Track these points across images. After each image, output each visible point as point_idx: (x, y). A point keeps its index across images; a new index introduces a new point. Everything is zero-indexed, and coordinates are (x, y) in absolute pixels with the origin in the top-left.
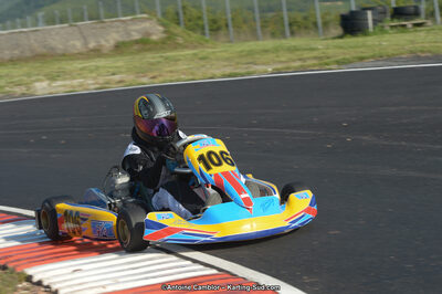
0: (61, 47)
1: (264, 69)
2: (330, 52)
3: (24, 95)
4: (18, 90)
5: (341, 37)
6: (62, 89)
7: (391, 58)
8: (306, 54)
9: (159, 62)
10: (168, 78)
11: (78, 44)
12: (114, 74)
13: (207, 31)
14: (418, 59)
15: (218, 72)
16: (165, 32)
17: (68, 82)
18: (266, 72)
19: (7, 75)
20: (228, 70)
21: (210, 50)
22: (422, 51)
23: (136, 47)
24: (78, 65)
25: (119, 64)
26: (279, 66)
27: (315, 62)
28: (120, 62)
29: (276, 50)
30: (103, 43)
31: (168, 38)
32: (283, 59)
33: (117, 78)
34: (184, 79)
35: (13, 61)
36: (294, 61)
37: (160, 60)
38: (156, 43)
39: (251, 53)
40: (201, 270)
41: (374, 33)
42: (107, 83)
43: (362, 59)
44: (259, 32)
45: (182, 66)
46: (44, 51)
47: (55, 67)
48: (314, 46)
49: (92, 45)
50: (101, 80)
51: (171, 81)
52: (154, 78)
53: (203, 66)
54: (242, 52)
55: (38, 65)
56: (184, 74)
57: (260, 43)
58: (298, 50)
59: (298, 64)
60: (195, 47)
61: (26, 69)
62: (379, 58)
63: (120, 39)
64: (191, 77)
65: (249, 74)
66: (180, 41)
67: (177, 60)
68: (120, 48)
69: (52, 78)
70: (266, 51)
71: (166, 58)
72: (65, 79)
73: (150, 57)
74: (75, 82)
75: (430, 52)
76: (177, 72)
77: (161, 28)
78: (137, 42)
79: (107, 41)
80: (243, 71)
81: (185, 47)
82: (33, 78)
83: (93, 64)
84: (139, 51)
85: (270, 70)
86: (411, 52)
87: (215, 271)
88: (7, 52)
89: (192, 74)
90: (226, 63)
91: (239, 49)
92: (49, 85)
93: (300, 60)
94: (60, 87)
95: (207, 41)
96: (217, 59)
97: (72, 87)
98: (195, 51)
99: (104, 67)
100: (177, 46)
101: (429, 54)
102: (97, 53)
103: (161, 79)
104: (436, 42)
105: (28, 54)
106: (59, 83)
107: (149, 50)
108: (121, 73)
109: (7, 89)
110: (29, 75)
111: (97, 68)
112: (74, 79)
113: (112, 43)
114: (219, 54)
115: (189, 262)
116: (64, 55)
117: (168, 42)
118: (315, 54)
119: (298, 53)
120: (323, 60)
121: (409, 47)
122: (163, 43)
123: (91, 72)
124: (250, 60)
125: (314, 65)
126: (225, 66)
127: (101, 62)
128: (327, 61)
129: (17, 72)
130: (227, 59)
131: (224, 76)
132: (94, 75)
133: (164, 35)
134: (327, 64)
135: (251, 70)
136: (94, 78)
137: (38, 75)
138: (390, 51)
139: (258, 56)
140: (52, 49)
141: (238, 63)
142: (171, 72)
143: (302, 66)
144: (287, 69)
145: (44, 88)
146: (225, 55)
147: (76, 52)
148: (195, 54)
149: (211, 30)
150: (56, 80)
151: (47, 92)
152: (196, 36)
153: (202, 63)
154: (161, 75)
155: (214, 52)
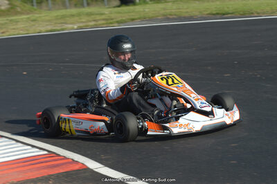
1: (72, 27)
2: (113, 16)
5: (119, 6)
7: (151, 19)
8: (98, 17)
9: (6, 23)
10: (12, 33)
13: (35, 4)
14: (168, 19)
15: (43, 29)
16: (9, 4)
18: (73, 29)
20: (49, 28)
21: (38, 15)
22: (170, 15)
26: (81, 25)
27: (103, 22)
29: (79, 15)
31: (12, 8)
32: (83, 20)
34: (22, 34)
36: (90, 21)
37: (7, 21)
38: (3, 11)
39: (63, 17)
40: (37, 152)
41: (140, 4)
43: (133, 20)
44: (67, 4)
45: (20, 25)
48: (102, 12)
51: (14, 35)
52: (3, 33)
53: (34, 25)
54: (57, 16)
56: (22, 30)
57: (68, 10)
58: (93, 15)
59: (93, 23)
60: (28, 14)
62: (144, 19)
64: (26, 32)
65: (63, 30)
66: (19, 10)
67: (17, 22)
70: (73, 16)
71: (11, 21)
75: (175, 15)
76: (17, 29)
77: (7, 2)
80: (59, 28)
81: (21, 13)
85: (76, 27)
86: (164, 15)
87: (46, 152)
89: (27, 30)
90: (48, 23)
91: (56, 15)
93: (94, 21)
95: (35, 10)
96: (42, 21)
98: (28, 16)
100: (17, 13)
101: (175, 17)
103: (8, 33)
104: (179, 9)
114: (43, 18)
115: (29, 147)
117: (11, 10)
118: (103, 17)
119: (93, 16)
120: (109, 21)
121: (162, 12)
122: (8, 11)
124: (63, 21)
125: (103, 24)
126: (47, 25)
128: (111, 21)
130: (49, 21)
131: (47, 31)
133: (9, 6)
134: (111, 23)
135: (64, 27)
138: (151, 15)
139: (68, 19)
141: (56, 23)
142: (14, 29)
143: (95, 25)
144: (86, 27)
146: (47, 18)
148: (28, 18)
149: (37, 3)
152: (28, 6)
153: (33, 23)
154: (7, 31)
155: (40, 17)
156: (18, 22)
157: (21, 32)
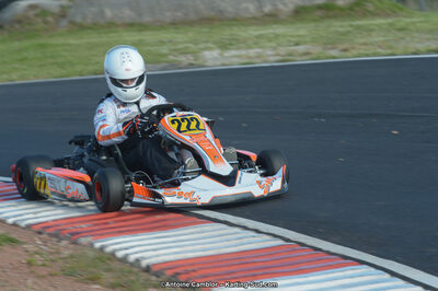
0: (230, 9)
3: (191, 65)
4: (184, 59)
6: (236, 60)
9: (350, 32)
10: (362, 52)
11: (252, 7)
12: (297, 44)
15: (421, 47)
17: (243, 52)
19: (170, 41)
20: (433, 45)
21: (408, 20)
23: (319, 13)
24: (253, 31)
25: (302, 32)
28: (303, 30)
30: (281, 6)
31: (357, 4)
33: (301, 49)
34: (382, 54)
35: (175, 24)
37: (351, 29)
38: (341, 9)
42: (290, 55)
45: (377, 38)
46: (213, 14)
47: (226, 33)
49: (268, 9)
50: (283, 50)
51: (367, 55)
52: (345, 50)
53: (402, 38)
55: (206, 30)
56: (380, 47)
60: (388, 16)
61: (191, 35)
63: (301, 4)
64: (389, 52)
66: (370, 7)
67: (369, 30)
68: (299, 13)
69: (224, 46)
71: (359, 28)
72: (239, 49)
73: (338, 26)
74: (252, 52)
76: (371, 44)
78: (320, 7)
79: (285, 4)
81: (374, 15)
82: (202, 46)
83: (271, 31)
84: (323, 18)
88: (168, 14)
89: (391, 48)
90: (429, 36)
92: (221, 55)
94: (234, 58)
95: (401, 9)
96: (418, 31)
97: (250, 58)
98: (390, 20)
99: (284, 36)
100: (366, 14)
102: (273, 18)
103: (355, 52)
105: (193, 16)
106: (234, 52)
107: (335, 17)
108: (305, 43)
109: (171, 57)
110: (196, 42)
111: (277, 36)
112: (250, 48)
113: (291, 7)
114: (419, 25)
116: (235, 19)
117: (357, 8)
122: (351, 9)
123: (270, 41)
126: (428, 39)
127: (280, 30)
129: (181, 37)
130: (430, 31)
131: (429, 52)
132: (273, 44)
136: (275, 48)
137: (207, 42)
140: (221, 11)
142: (365, 44)
145: (216, 59)
147: (249, 16)
148: (391, 25)
150: (228, 49)
151: (219, 63)
153: (401, 34)
154: (353, 48)
155: (414, 23)
156: (372, 30)
157: (380, 50)
